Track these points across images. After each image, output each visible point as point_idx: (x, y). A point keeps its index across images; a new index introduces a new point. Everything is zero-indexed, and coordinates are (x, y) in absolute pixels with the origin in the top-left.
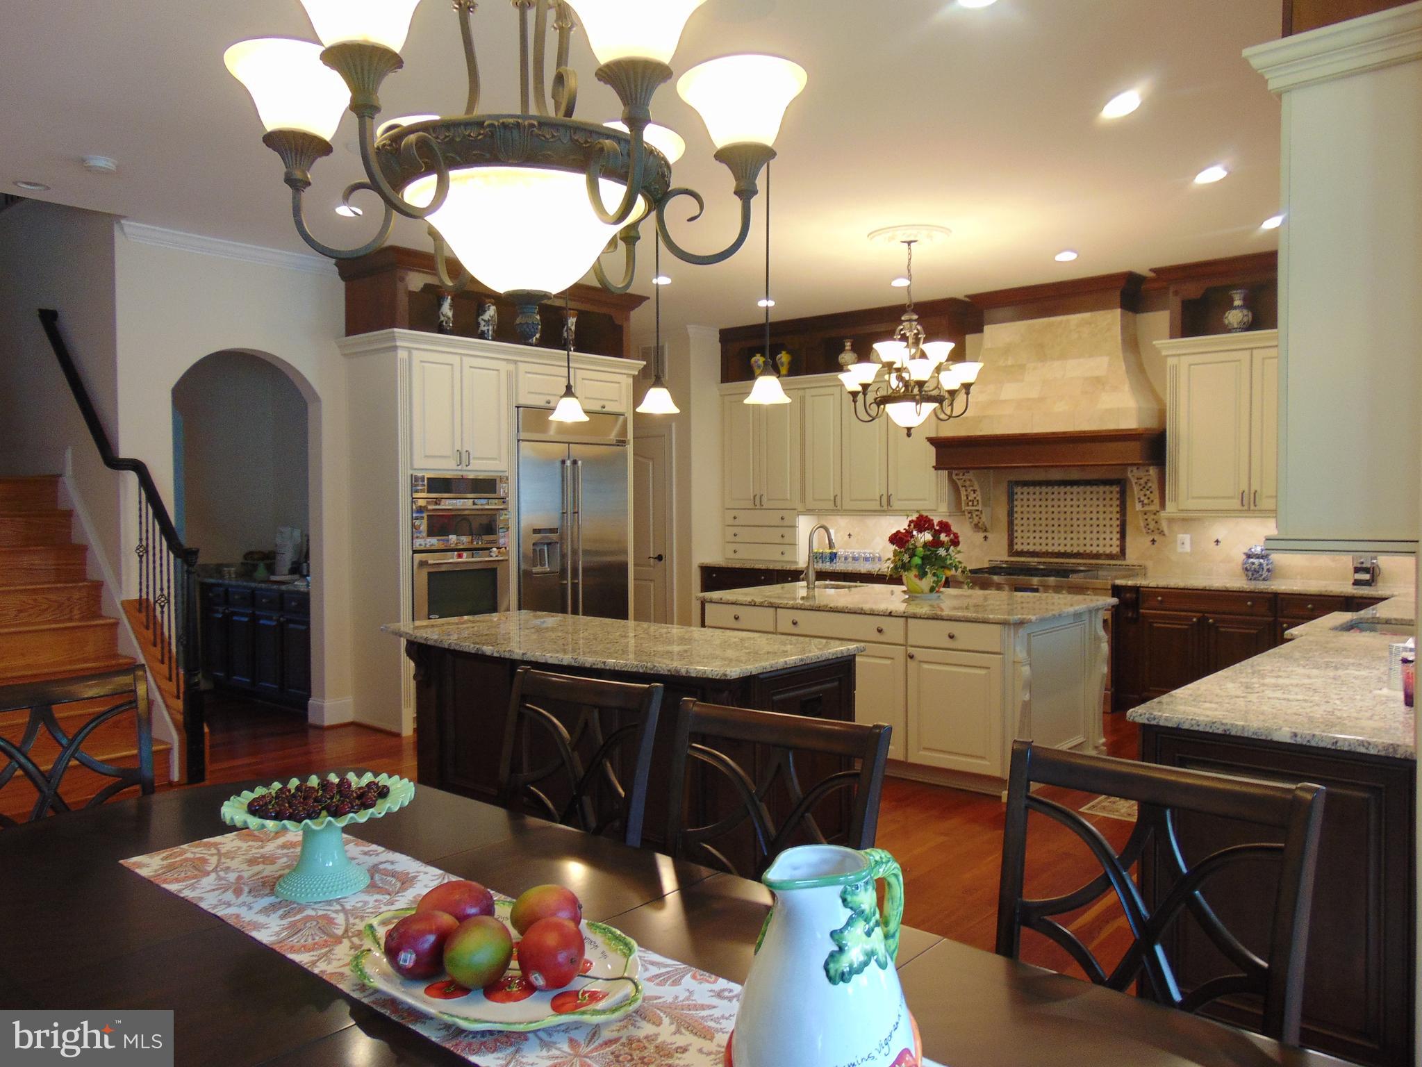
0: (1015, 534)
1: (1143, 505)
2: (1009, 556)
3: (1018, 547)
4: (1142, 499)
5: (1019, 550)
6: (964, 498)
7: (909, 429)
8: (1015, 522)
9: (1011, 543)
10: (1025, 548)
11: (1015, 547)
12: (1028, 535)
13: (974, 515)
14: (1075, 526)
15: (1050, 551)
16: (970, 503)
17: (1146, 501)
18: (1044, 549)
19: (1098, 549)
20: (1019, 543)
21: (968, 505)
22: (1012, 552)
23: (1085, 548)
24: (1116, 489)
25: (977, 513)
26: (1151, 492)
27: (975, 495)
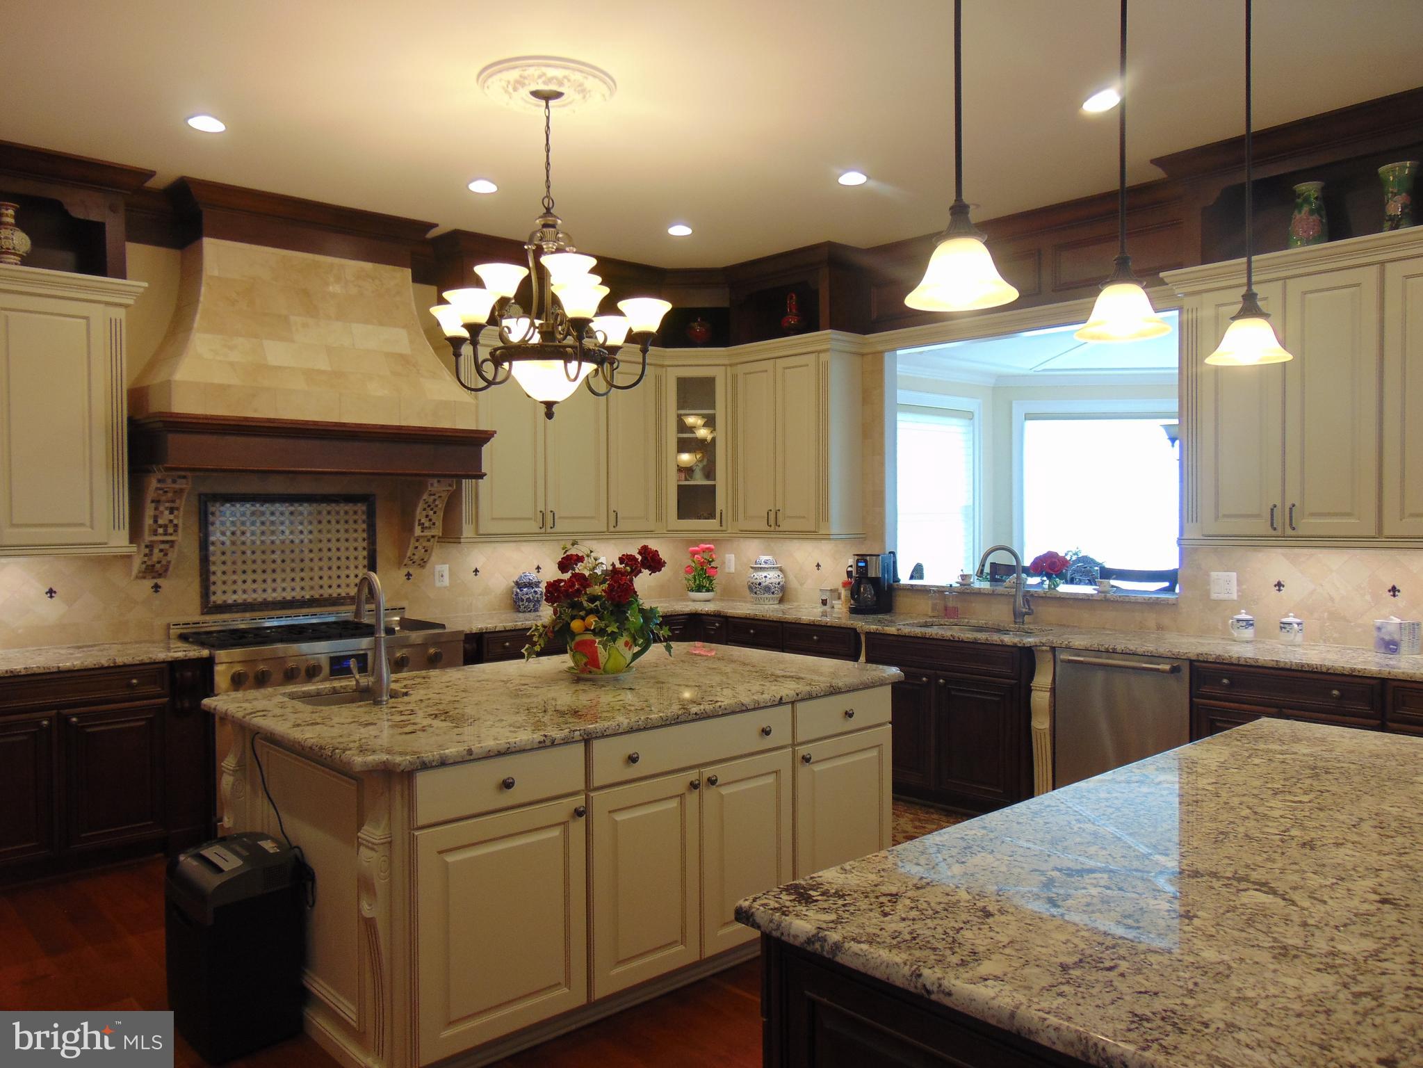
0: (213, 578)
1: (423, 528)
2: (203, 614)
3: (218, 598)
4: (423, 521)
5: (219, 602)
6: (148, 521)
7: (549, 405)
8: (212, 558)
9: (206, 592)
10: (230, 599)
11: (213, 598)
12: (235, 577)
13: (156, 551)
14: (307, 560)
15: (270, 599)
16: (161, 531)
17: (427, 524)
18: (259, 597)
19: (339, 591)
20: (219, 593)
21: (155, 533)
22: (209, 607)
23: (321, 591)
24: (361, 508)
25: (162, 546)
26: (435, 513)
27: (171, 517)
